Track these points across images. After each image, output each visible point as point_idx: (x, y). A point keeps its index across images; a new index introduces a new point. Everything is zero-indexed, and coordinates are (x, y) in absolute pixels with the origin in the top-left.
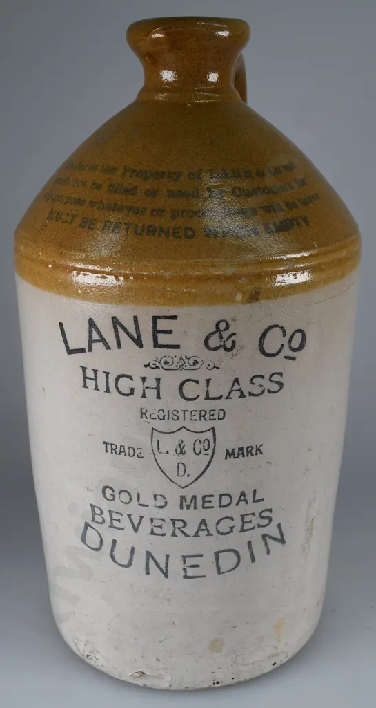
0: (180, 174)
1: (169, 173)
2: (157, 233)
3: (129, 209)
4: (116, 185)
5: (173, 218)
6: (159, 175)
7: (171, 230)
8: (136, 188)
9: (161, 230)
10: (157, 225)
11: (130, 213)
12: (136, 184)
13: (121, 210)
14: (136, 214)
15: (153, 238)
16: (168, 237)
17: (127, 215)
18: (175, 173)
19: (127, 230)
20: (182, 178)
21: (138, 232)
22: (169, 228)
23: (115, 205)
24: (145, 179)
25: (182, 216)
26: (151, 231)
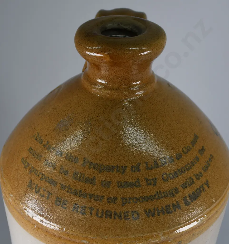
0: (126, 168)
1: (118, 167)
2: (113, 216)
3: (91, 196)
4: (79, 174)
5: (123, 204)
6: (110, 169)
7: (122, 214)
8: (94, 178)
9: (116, 214)
10: (112, 211)
11: (92, 200)
12: (94, 175)
13: (85, 196)
14: (97, 200)
15: (110, 220)
16: (121, 220)
17: (90, 201)
18: (122, 167)
19: (91, 213)
20: (127, 171)
21: (100, 215)
22: (121, 212)
23: (80, 191)
24: (100, 172)
25: (129, 203)
26: (108, 215)
